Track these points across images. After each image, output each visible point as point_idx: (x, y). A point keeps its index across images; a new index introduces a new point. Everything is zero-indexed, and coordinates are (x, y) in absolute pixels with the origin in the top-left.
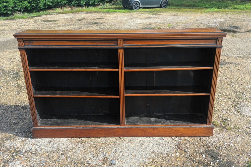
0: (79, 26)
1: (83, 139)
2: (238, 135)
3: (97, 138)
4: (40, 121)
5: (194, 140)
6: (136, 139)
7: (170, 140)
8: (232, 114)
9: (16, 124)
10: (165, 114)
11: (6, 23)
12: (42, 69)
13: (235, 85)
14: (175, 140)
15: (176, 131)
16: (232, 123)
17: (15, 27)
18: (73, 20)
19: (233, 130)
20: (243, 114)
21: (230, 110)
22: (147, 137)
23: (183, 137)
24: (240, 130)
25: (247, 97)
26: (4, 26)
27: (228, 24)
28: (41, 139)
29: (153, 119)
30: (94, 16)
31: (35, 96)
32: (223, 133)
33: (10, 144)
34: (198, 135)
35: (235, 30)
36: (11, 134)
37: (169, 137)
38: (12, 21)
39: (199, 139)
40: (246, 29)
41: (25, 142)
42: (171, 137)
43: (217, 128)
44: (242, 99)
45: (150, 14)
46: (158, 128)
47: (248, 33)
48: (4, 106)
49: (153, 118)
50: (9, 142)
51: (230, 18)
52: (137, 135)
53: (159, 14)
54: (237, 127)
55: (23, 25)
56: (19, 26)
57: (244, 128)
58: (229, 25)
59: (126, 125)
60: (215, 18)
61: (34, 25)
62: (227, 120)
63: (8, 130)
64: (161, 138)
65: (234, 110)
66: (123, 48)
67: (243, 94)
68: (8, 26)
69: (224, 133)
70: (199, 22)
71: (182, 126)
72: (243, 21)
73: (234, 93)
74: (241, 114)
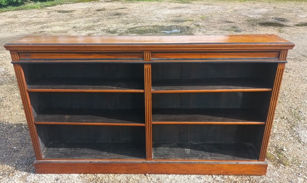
0: (98, 18)
1: (99, 175)
2: (299, 174)
3: (116, 175)
4: (44, 151)
5: (242, 180)
6: (167, 177)
7: (210, 180)
8: (289, 142)
9: (17, 151)
10: (203, 143)
11: (15, 14)
12: (44, 88)
13: (289, 98)
14: (217, 179)
15: (217, 168)
16: (290, 155)
17: (26, 19)
18: (92, 10)
19: (292, 166)
20: (303, 141)
21: (285, 135)
22: (180, 174)
23: (226, 175)
24: (300, 166)
25: (304, 115)
26: (13, 17)
27: (272, 16)
28: (46, 175)
29: (188, 151)
30: (116, 5)
31: (36, 123)
32: (278, 170)
33: (7, 181)
34: (246, 173)
35: (282, 23)
36: (9, 167)
37: (209, 175)
38: (22, 12)
39: (248, 179)
40: (294, 22)
41: (26, 178)
42: (212, 175)
43: (270, 162)
44: (299, 119)
45: (180, 2)
46: (195, 164)
47: (297, 27)
48: (4, 125)
49: (188, 148)
50: (6, 178)
51: (274, 8)
52: (167, 171)
53: (190, 3)
54: (297, 160)
55: (34, 17)
56: (30, 18)
57: (305, 163)
58: (274, 17)
59: (154, 159)
60: (256, 8)
61: (47, 17)
62: (282, 150)
63: (6, 160)
64: (198, 176)
65: (290, 135)
66: (150, 63)
67: (300, 111)
68: (18, 18)
69: (280, 170)
70: (237, 12)
71: (227, 162)
72: (291, 11)
73: (289, 111)
74: (300, 141)
